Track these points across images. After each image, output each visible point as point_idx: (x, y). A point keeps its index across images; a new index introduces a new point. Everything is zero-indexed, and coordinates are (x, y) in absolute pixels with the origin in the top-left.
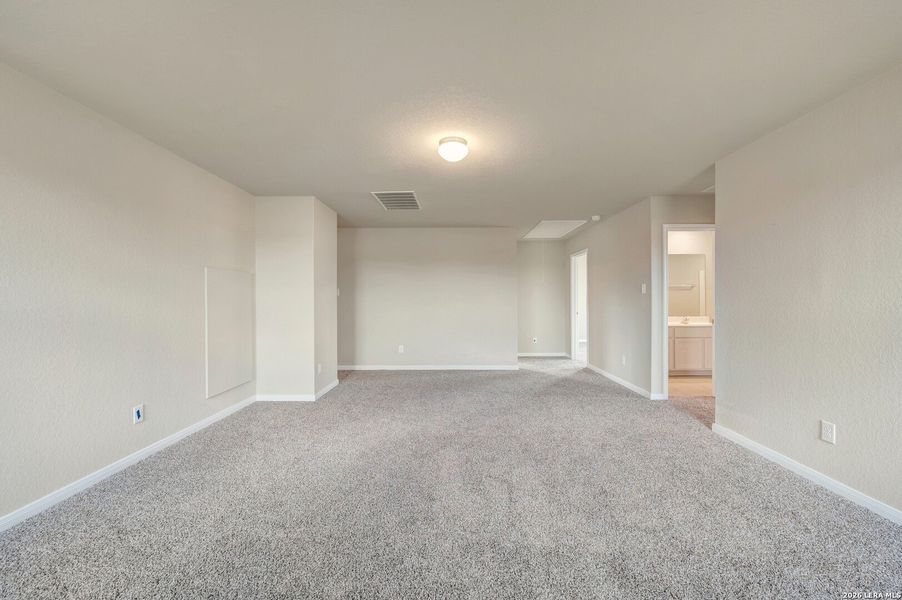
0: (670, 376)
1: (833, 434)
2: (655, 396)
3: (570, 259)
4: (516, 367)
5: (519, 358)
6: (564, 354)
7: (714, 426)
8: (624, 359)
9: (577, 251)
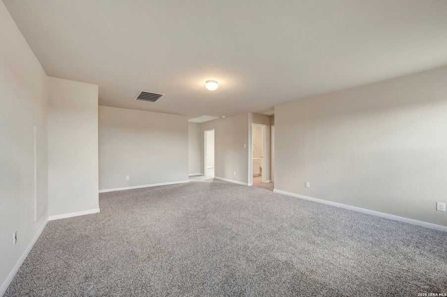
0: (253, 177)
1: (308, 185)
2: (250, 184)
3: (203, 132)
4: (188, 181)
5: (190, 176)
6: (199, 174)
7: (274, 190)
8: (235, 172)
9: (209, 129)
